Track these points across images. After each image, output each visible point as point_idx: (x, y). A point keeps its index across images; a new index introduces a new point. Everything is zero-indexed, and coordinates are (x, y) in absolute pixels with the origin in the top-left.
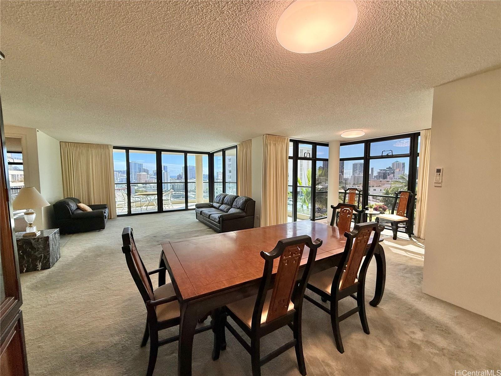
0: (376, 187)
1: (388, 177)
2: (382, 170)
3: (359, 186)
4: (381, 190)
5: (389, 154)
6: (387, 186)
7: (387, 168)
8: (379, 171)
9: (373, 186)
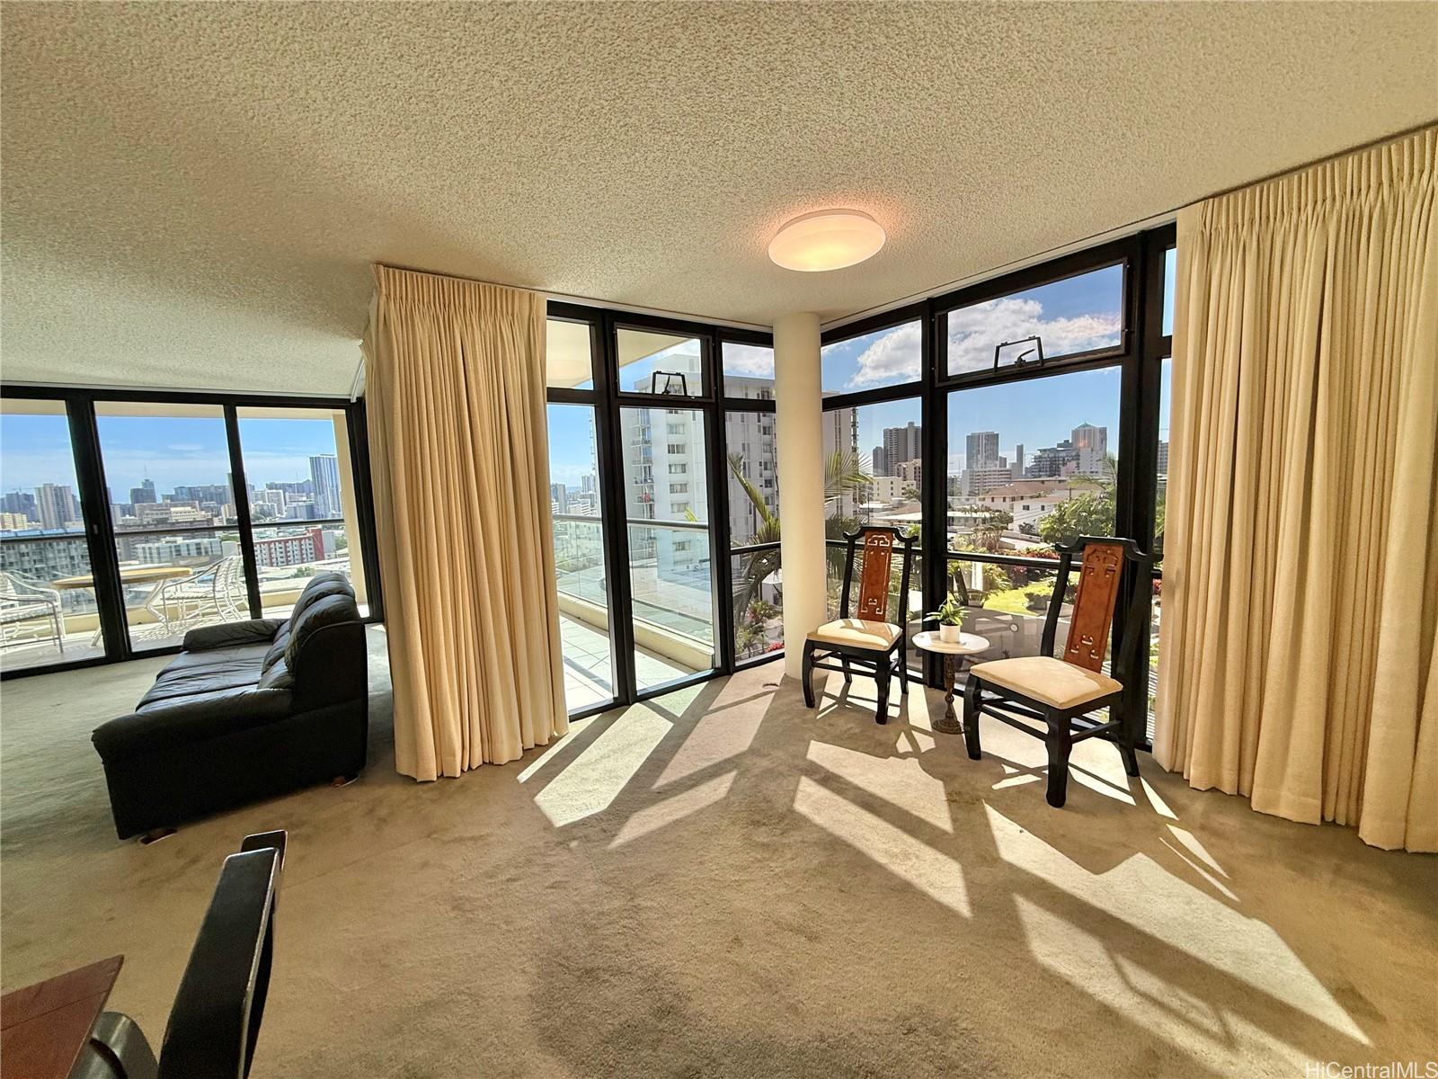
0: (1029, 500)
1: (1063, 469)
2: (1045, 450)
3: (984, 499)
4: (1043, 508)
5: (1027, 358)
6: (1060, 495)
7: (1059, 445)
8: (1039, 453)
9: (1022, 498)
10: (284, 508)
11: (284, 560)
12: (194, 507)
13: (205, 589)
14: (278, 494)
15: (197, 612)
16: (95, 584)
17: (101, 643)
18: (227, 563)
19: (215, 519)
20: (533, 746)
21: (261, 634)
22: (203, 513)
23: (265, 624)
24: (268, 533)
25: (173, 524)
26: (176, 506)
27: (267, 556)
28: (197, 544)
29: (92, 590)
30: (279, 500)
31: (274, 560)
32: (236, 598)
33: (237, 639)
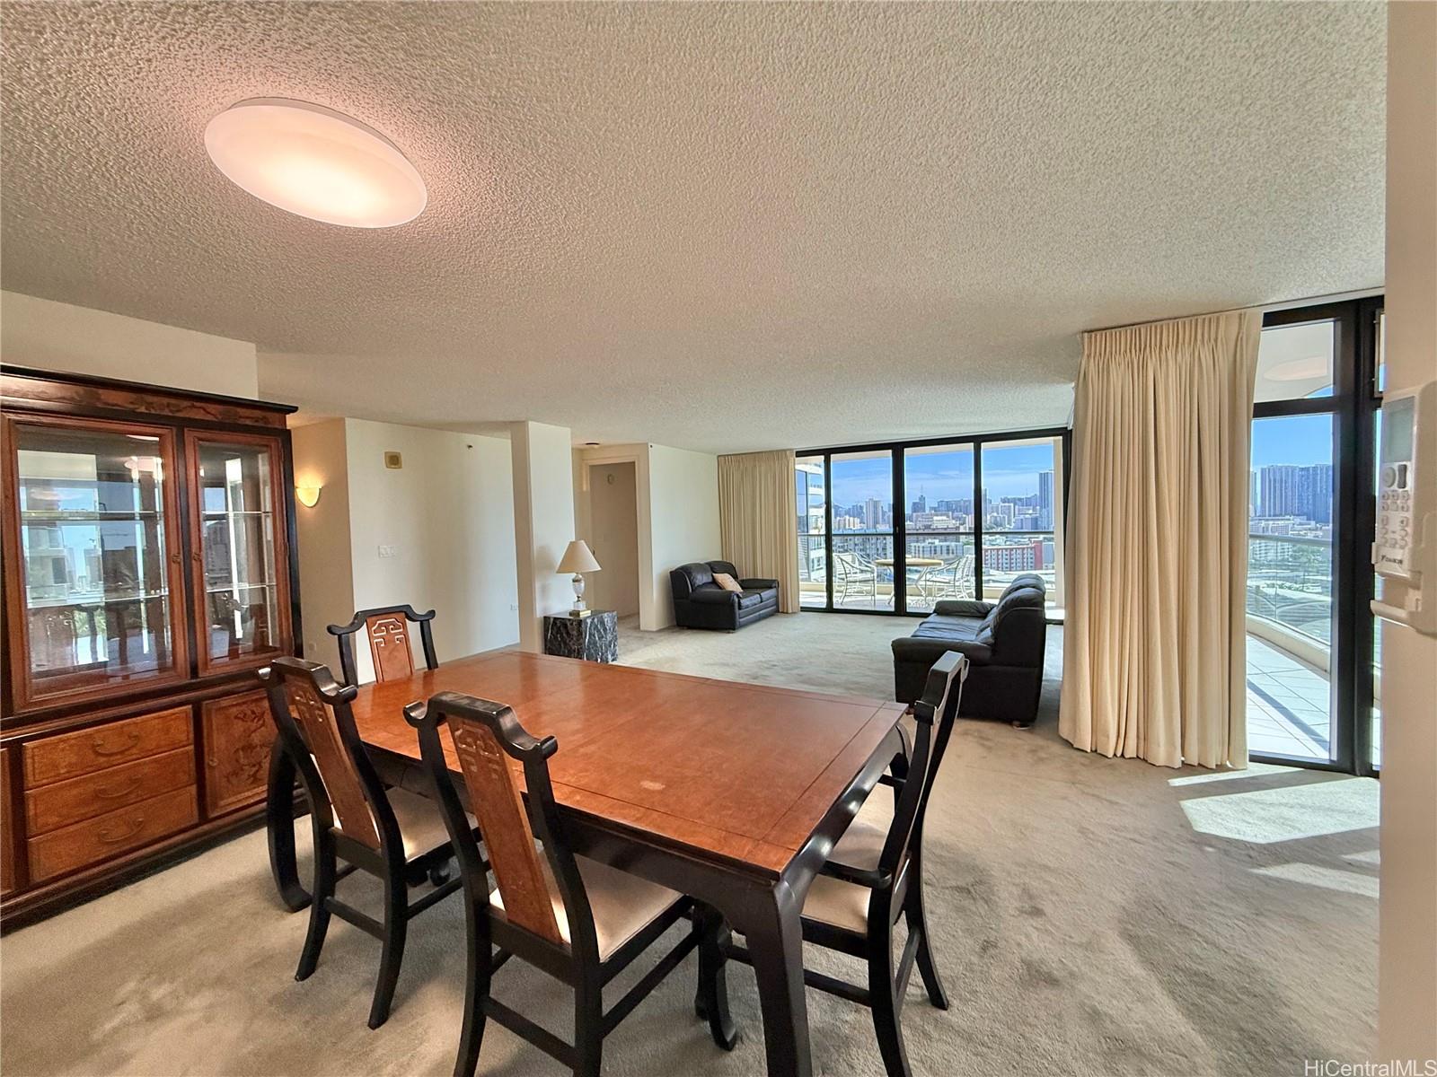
10: (1013, 520)
11: (1008, 566)
12: (948, 517)
13: (947, 577)
14: (1010, 506)
15: (943, 593)
16: (894, 565)
17: (893, 603)
18: (965, 559)
19: (961, 527)
20: (1196, 764)
21: (980, 612)
22: (954, 522)
23: (983, 605)
24: (998, 541)
25: (934, 529)
26: (937, 515)
27: (996, 562)
28: (948, 546)
29: (892, 568)
30: (1010, 512)
31: (1000, 565)
32: (968, 588)
33: (964, 612)
